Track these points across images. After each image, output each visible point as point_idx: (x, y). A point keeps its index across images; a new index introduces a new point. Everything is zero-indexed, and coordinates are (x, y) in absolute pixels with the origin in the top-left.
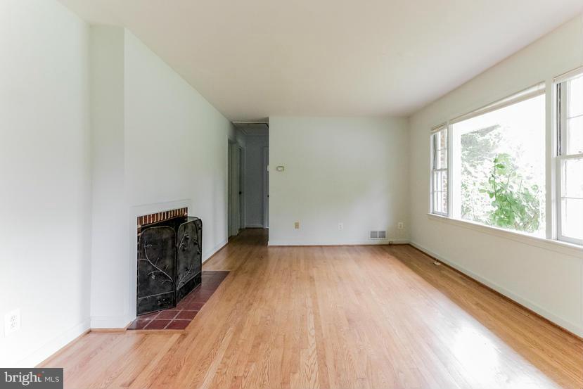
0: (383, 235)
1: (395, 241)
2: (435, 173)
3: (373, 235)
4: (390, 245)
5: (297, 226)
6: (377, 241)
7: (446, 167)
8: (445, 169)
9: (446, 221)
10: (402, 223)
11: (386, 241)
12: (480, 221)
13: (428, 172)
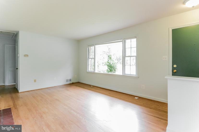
0: (70, 80)
1: (74, 82)
2: (89, 59)
3: (67, 81)
4: (73, 83)
5: (35, 81)
6: (69, 83)
7: (94, 58)
8: (93, 58)
9: (94, 73)
10: (76, 76)
11: (71, 82)
12: (105, 72)
13: (86, 59)
